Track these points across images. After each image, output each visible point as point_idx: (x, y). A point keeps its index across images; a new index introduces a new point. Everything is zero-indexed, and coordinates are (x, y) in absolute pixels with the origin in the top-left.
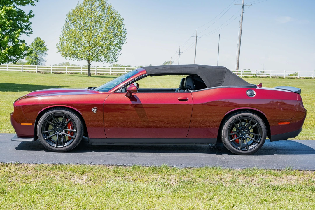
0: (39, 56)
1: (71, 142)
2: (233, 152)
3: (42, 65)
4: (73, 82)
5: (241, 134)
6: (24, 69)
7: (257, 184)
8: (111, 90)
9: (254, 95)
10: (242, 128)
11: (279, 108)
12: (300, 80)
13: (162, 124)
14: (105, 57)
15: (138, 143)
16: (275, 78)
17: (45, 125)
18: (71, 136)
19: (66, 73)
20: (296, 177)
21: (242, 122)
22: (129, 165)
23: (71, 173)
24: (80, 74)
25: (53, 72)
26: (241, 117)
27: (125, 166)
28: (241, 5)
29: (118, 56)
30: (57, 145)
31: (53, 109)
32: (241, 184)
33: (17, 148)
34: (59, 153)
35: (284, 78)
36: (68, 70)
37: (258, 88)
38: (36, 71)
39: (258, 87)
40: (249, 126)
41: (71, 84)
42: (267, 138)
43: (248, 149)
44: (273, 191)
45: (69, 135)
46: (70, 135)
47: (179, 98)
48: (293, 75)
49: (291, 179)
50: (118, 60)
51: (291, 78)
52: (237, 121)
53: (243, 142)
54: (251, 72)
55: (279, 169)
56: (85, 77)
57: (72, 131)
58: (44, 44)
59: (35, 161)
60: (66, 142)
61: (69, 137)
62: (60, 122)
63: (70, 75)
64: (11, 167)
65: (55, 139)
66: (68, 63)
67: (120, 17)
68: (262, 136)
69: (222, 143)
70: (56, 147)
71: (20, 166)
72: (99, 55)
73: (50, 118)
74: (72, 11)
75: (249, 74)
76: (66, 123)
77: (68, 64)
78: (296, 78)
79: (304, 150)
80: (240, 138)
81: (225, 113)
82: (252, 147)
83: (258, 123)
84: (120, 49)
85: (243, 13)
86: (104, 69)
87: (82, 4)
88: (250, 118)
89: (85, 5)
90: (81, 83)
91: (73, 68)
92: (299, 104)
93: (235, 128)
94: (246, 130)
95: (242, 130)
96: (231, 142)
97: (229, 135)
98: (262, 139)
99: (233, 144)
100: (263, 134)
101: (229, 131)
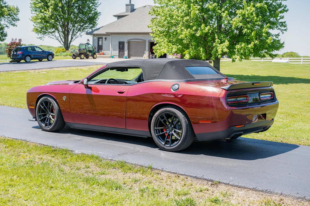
5: (168, 129)
9: (177, 90)
26: (165, 111)
43: (170, 145)
46: (52, 118)
68: (182, 133)
70: (45, 127)
76: (50, 108)
81: (152, 107)
82: (174, 144)
88: (172, 114)
95: (169, 126)
96: (156, 136)
97: (155, 129)
98: (183, 136)
99: (158, 139)
100: (183, 131)
101: (156, 125)
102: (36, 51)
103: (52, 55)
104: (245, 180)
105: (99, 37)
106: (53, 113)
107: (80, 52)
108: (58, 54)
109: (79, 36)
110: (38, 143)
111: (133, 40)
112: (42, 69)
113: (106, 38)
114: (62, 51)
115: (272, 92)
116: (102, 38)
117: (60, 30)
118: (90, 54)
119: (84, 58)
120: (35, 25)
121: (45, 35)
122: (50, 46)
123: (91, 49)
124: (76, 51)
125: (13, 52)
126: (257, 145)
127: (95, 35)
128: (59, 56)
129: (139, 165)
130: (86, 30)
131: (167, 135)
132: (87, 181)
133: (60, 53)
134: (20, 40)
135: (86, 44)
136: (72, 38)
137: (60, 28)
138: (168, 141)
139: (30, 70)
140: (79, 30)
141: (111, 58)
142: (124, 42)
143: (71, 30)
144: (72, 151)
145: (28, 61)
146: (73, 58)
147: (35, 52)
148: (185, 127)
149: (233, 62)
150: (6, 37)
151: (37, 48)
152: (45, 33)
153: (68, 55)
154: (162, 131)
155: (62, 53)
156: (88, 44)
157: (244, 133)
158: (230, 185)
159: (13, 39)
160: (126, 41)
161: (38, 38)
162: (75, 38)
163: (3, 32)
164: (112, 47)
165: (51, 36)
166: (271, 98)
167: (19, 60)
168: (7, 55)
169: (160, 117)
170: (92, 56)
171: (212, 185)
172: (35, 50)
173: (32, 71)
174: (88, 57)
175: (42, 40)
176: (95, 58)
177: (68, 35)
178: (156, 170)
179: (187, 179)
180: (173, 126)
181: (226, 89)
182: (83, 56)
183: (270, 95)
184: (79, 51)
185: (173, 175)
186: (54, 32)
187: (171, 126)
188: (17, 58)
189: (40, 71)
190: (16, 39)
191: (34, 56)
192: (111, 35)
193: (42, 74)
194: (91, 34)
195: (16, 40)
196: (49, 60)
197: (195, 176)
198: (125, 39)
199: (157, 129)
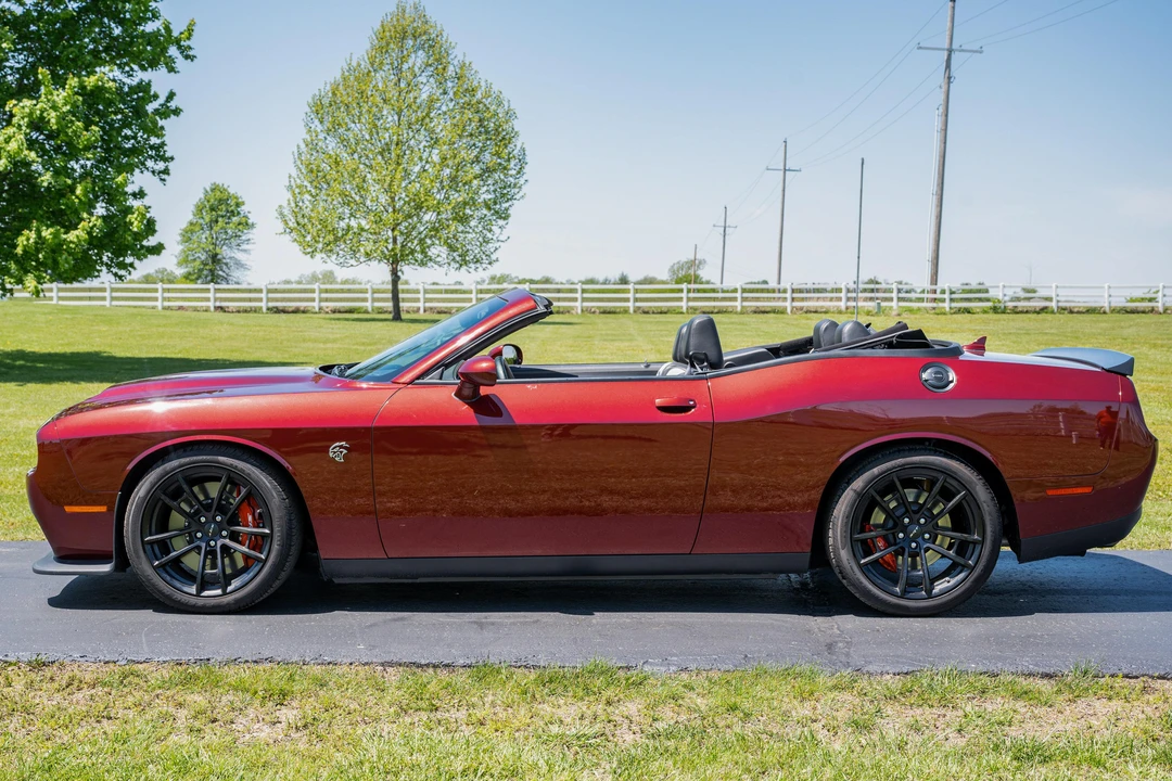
0: (225, 252)
1: (252, 574)
2: (875, 607)
3: (238, 283)
4: (335, 341)
5: (901, 535)
6: (169, 299)
7: (955, 735)
8: (402, 376)
9: (951, 385)
10: (906, 513)
11: (1063, 433)
12: (1163, 318)
13: (607, 501)
14: (452, 248)
15: (507, 575)
16: (1071, 312)
17: (153, 512)
18: (252, 552)
19: (317, 310)
20: (1114, 703)
21: (904, 488)
22: (461, 662)
23: (237, 699)
24: (366, 312)
25: (268, 309)
26: (903, 467)
27: (447, 666)
28: (943, 49)
29: (497, 245)
30: (202, 588)
31: (185, 451)
32: (891, 735)
33: (54, 602)
34: (208, 617)
35: (1105, 313)
36: (321, 300)
37: (968, 356)
38: (211, 304)
39: (966, 353)
40: (934, 505)
41: (325, 349)
42: (1006, 549)
43: (929, 592)
44: (1015, 763)
45: (245, 549)
46: (247, 550)
47: (658, 401)
48: (1143, 300)
49: (1092, 712)
50: (497, 260)
51: (1133, 312)
52: (886, 486)
53: (914, 566)
54: (987, 291)
55: (1047, 670)
56: (380, 324)
57: (256, 535)
58: (243, 207)
59: (109, 653)
60: (237, 573)
61: (246, 557)
62: (213, 499)
63: (328, 316)
64: (15, 678)
65: (193, 562)
66: (331, 273)
67: (500, 104)
68: (983, 542)
69: (833, 571)
70: (198, 595)
71: (48, 672)
72: (429, 241)
73: (173, 487)
74: (328, 88)
75: (980, 300)
76: (235, 501)
77: (329, 277)
78: (1152, 310)
79: (1153, 593)
80: (901, 552)
81: (840, 456)
82: (946, 585)
83: (970, 494)
84: (505, 219)
85: (949, 78)
86: (456, 291)
87: (362, 63)
88: (935, 474)
89: (375, 65)
90: (363, 344)
91: (349, 291)
92: (1128, 412)
93: (881, 513)
94: (922, 521)
95: (906, 521)
96: (862, 565)
97: (856, 539)
98: (986, 553)
99: (870, 574)
100: (989, 533)
101: (857, 524)
187: (917, 522)
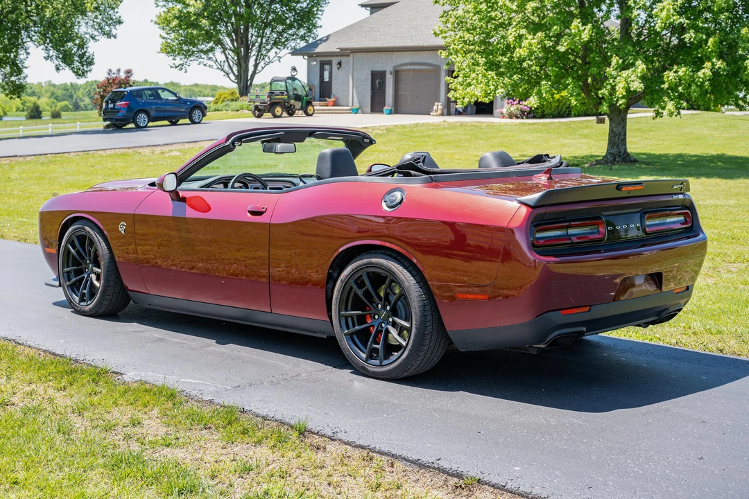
5: (376, 316)
43: (381, 361)
46: (94, 281)
47: (249, 207)
68: (411, 329)
70: (79, 304)
76: (92, 252)
83: (404, 291)
88: (385, 273)
95: (380, 306)
96: (346, 335)
97: (343, 316)
98: (412, 337)
99: (351, 343)
100: (414, 323)
101: (344, 305)
102: (161, 99)
103: (202, 108)
104: (557, 476)
105: (324, 63)
106: (99, 267)
107: (271, 99)
108: (220, 105)
109: (276, 58)
110: (44, 348)
111: (409, 67)
112: (172, 144)
113: (340, 64)
114: (229, 98)
115: (689, 209)
116: (330, 63)
117: (227, 46)
118: (298, 105)
119: (282, 114)
120: (166, 36)
121: (191, 59)
122: (216, 87)
123: (301, 92)
124: (261, 97)
125: (107, 102)
126: (643, 360)
127: (312, 56)
128: (222, 110)
129: (276, 421)
130: (292, 44)
131: (373, 331)
132: (116, 464)
133: (224, 103)
134: (129, 72)
135: (288, 78)
136: (256, 66)
137: (227, 40)
138: (377, 350)
139: (142, 147)
140: (275, 44)
141: (351, 113)
142: (385, 71)
143: (253, 45)
144: (117, 373)
145: (141, 125)
146: (254, 113)
147: (159, 102)
148: (418, 312)
149: (656, 117)
150: (92, 67)
151: (163, 92)
152: (188, 54)
153: (244, 107)
154: (361, 319)
155: (230, 103)
156: (293, 78)
157: (588, 331)
158: (508, 491)
159: (110, 70)
160: (389, 69)
161: (174, 66)
162: (263, 66)
163: (84, 54)
164: (356, 84)
165: (206, 62)
166: (685, 226)
167: (120, 122)
168: (97, 111)
169: (356, 282)
170: (302, 109)
171: (457, 487)
172: (158, 96)
173: (147, 150)
174: (292, 111)
175: (184, 70)
176: (311, 115)
177: (247, 57)
178: (317, 437)
179: (392, 466)
180: (388, 308)
181: (530, 203)
182: (278, 110)
183: (682, 218)
184: (269, 96)
185: (357, 453)
186: (212, 49)
187: (384, 307)
188: (115, 118)
189: (166, 149)
190: (119, 70)
191: (156, 111)
192: (352, 55)
193: (170, 156)
194: (303, 55)
195: (119, 74)
196: (193, 122)
197: (415, 458)
198: (387, 64)
199: (349, 316)
